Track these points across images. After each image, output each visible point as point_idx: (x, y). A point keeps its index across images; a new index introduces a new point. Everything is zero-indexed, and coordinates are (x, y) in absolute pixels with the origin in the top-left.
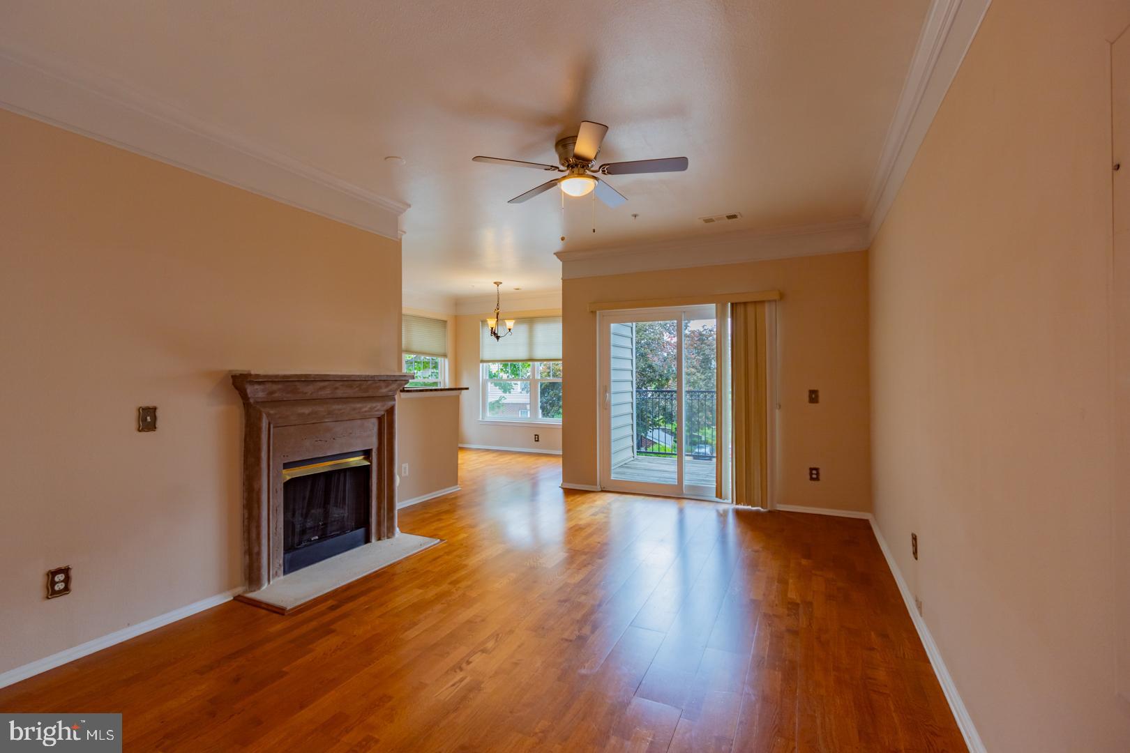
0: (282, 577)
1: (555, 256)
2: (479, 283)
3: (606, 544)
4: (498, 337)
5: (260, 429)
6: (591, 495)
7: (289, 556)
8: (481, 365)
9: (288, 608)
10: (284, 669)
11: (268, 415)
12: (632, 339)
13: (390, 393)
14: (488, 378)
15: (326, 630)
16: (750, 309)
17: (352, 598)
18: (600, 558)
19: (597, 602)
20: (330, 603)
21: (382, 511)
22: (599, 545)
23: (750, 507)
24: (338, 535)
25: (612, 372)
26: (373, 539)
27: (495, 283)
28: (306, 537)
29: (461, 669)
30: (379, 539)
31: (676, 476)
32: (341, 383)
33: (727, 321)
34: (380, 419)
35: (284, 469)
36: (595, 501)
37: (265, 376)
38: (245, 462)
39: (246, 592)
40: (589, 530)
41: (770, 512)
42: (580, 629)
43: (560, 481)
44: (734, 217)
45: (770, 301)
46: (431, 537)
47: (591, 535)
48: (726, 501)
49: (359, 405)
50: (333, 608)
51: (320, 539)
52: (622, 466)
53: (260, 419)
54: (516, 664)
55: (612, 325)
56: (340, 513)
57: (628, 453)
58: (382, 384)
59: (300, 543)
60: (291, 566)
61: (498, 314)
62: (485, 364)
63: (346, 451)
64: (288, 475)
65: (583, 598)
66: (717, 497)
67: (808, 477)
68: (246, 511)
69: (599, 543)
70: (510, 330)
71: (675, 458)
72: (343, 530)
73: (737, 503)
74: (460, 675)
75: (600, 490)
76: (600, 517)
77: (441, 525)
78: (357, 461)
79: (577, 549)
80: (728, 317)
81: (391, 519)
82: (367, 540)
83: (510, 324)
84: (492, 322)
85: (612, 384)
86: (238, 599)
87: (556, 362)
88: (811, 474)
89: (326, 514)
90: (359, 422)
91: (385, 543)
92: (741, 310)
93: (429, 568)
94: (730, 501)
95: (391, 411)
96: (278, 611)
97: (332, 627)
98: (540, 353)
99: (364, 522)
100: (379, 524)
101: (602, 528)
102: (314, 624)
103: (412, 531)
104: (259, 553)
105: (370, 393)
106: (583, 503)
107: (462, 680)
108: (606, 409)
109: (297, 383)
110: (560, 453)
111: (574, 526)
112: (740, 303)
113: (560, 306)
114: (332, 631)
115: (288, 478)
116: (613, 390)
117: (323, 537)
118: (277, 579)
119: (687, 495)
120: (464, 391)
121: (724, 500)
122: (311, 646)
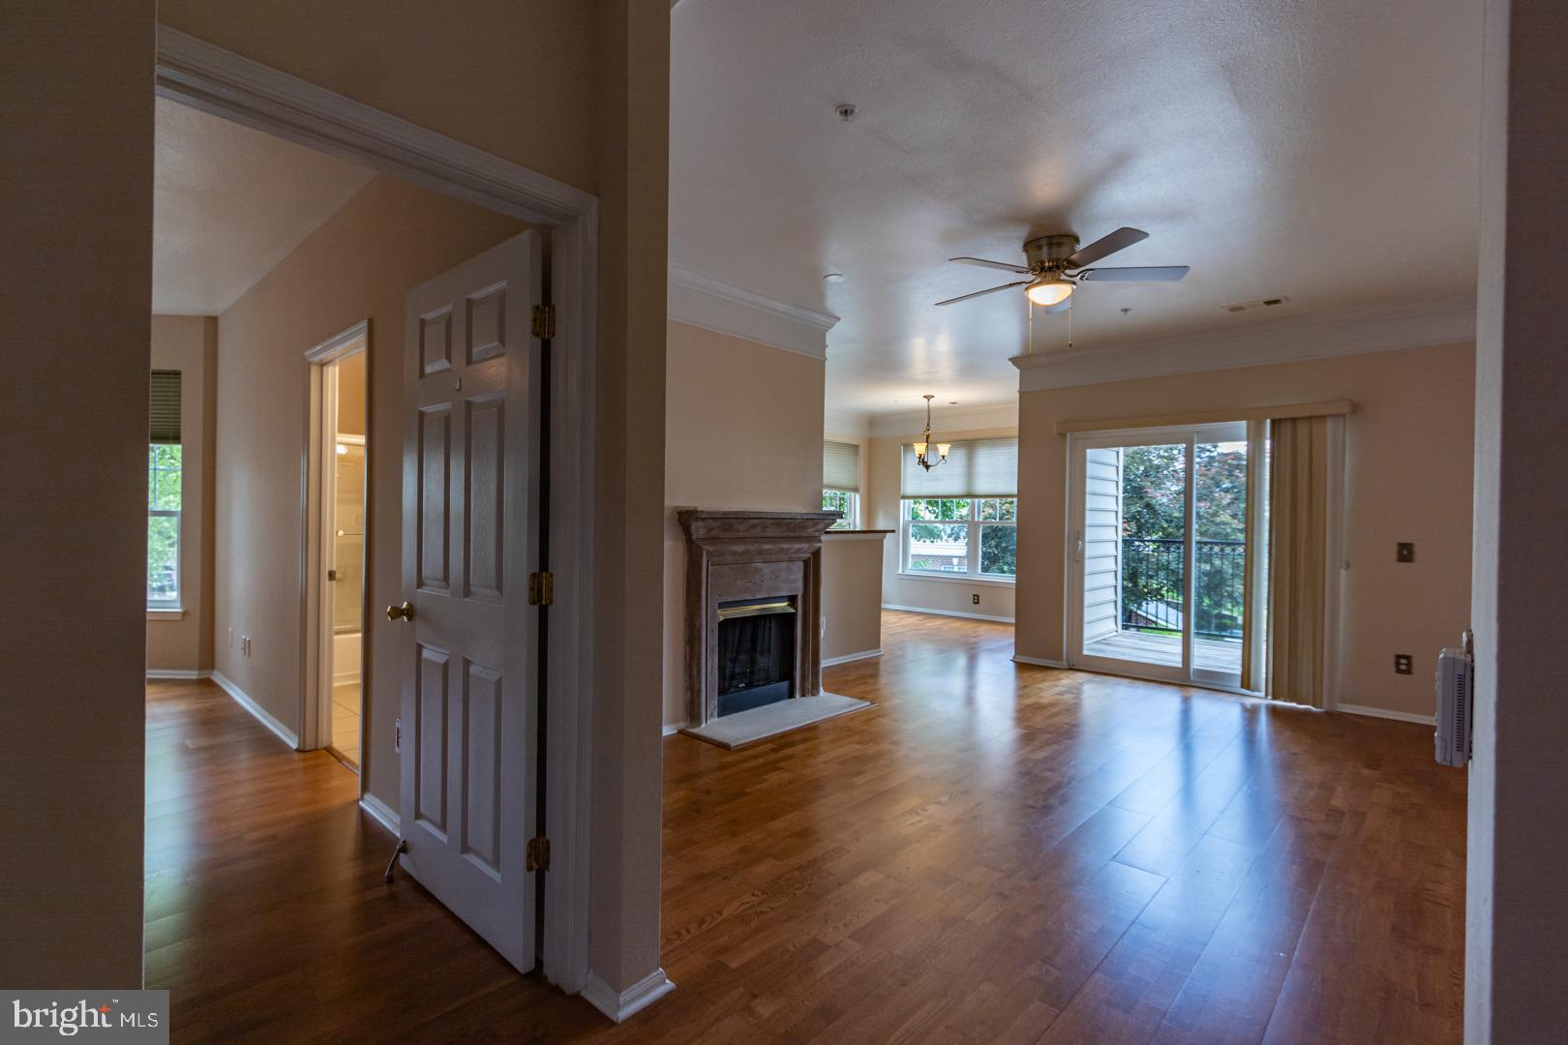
0: (716, 719)
1: (1010, 363)
2: (905, 397)
3: (1076, 726)
4: (927, 467)
5: (701, 566)
6: (1056, 673)
7: (721, 698)
8: (902, 501)
9: (732, 745)
10: (747, 790)
11: (708, 552)
12: (1117, 467)
13: (817, 534)
14: (910, 519)
15: (774, 766)
16: (1303, 429)
17: (792, 744)
18: (1069, 739)
19: (1066, 780)
20: (770, 746)
21: (807, 665)
22: (1067, 726)
23: (1294, 705)
24: (764, 685)
25: (1088, 513)
26: (798, 696)
27: (925, 397)
28: (734, 683)
29: (918, 814)
30: (803, 695)
31: (1179, 659)
32: (771, 521)
33: (1264, 444)
34: (806, 562)
35: (719, 608)
36: (1061, 679)
37: (708, 513)
38: (688, 597)
39: (687, 727)
40: (1055, 710)
41: (1326, 713)
42: (1046, 800)
43: (1012, 653)
44: (1277, 302)
45: (1335, 416)
46: (859, 698)
47: (1056, 714)
48: (1256, 694)
49: (786, 546)
50: (773, 750)
51: (746, 688)
52: (1098, 642)
53: (701, 556)
54: (975, 818)
55: (1089, 451)
56: (767, 662)
57: (1110, 625)
58: (810, 523)
59: (729, 689)
60: (725, 710)
61: (928, 436)
62: (907, 501)
63: (772, 595)
64: (723, 615)
65: (1048, 774)
66: (1242, 687)
67: (1393, 668)
68: (687, 648)
69: (1067, 724)
70: (943, 457)
71: (1179, 636)
72: (768, 681)
73: (1274, 698)
74: (917, 818)
75: (1067, 667)
76: (1067, 697)
77: (868, 689)
78: (781, 606)
79: (1038, 727)
80: (1265, 439)
81: (816, 674)
82: (791, 695)
83: (944, 449)
84: (920, 448)
85: (1087, 529)
86: (680, 732)
87: (1009, 500)
88: (1398, 664)
89: (753, 662)
90: (785, 564)
91: (810, 699)
92: (1286, 430)
93: (864, 728)
94: (1263, 694)
95: (817, 554)
96: (724, 747)
97: (780, 765)
98: (982, 486)
99: (788, 675)
100: (804, 678)
101: (1074, 708)
102: (761, 760)
103: (837, 692)
104: (699, 691)
105: (797, 534)
106: (1044, 680)
107: (919, 822)
108: (1077, 562)
109: (733, 521)
110: (1013, 620)
111: (1034, 704)
112: (1286, 419)
113: (1016, 423)
114: (780, 769)
115: (722, 618)
116: (1088, 537)
117: (749, 685)
118: (712, 720)
119: (1194, 681)
120: (888, 535)
121: (1253, 691)
122: (766, 777)
